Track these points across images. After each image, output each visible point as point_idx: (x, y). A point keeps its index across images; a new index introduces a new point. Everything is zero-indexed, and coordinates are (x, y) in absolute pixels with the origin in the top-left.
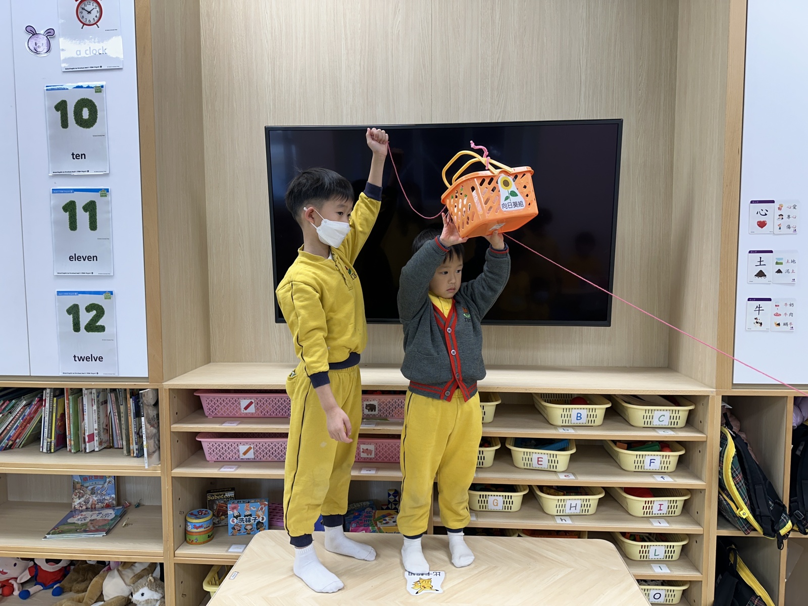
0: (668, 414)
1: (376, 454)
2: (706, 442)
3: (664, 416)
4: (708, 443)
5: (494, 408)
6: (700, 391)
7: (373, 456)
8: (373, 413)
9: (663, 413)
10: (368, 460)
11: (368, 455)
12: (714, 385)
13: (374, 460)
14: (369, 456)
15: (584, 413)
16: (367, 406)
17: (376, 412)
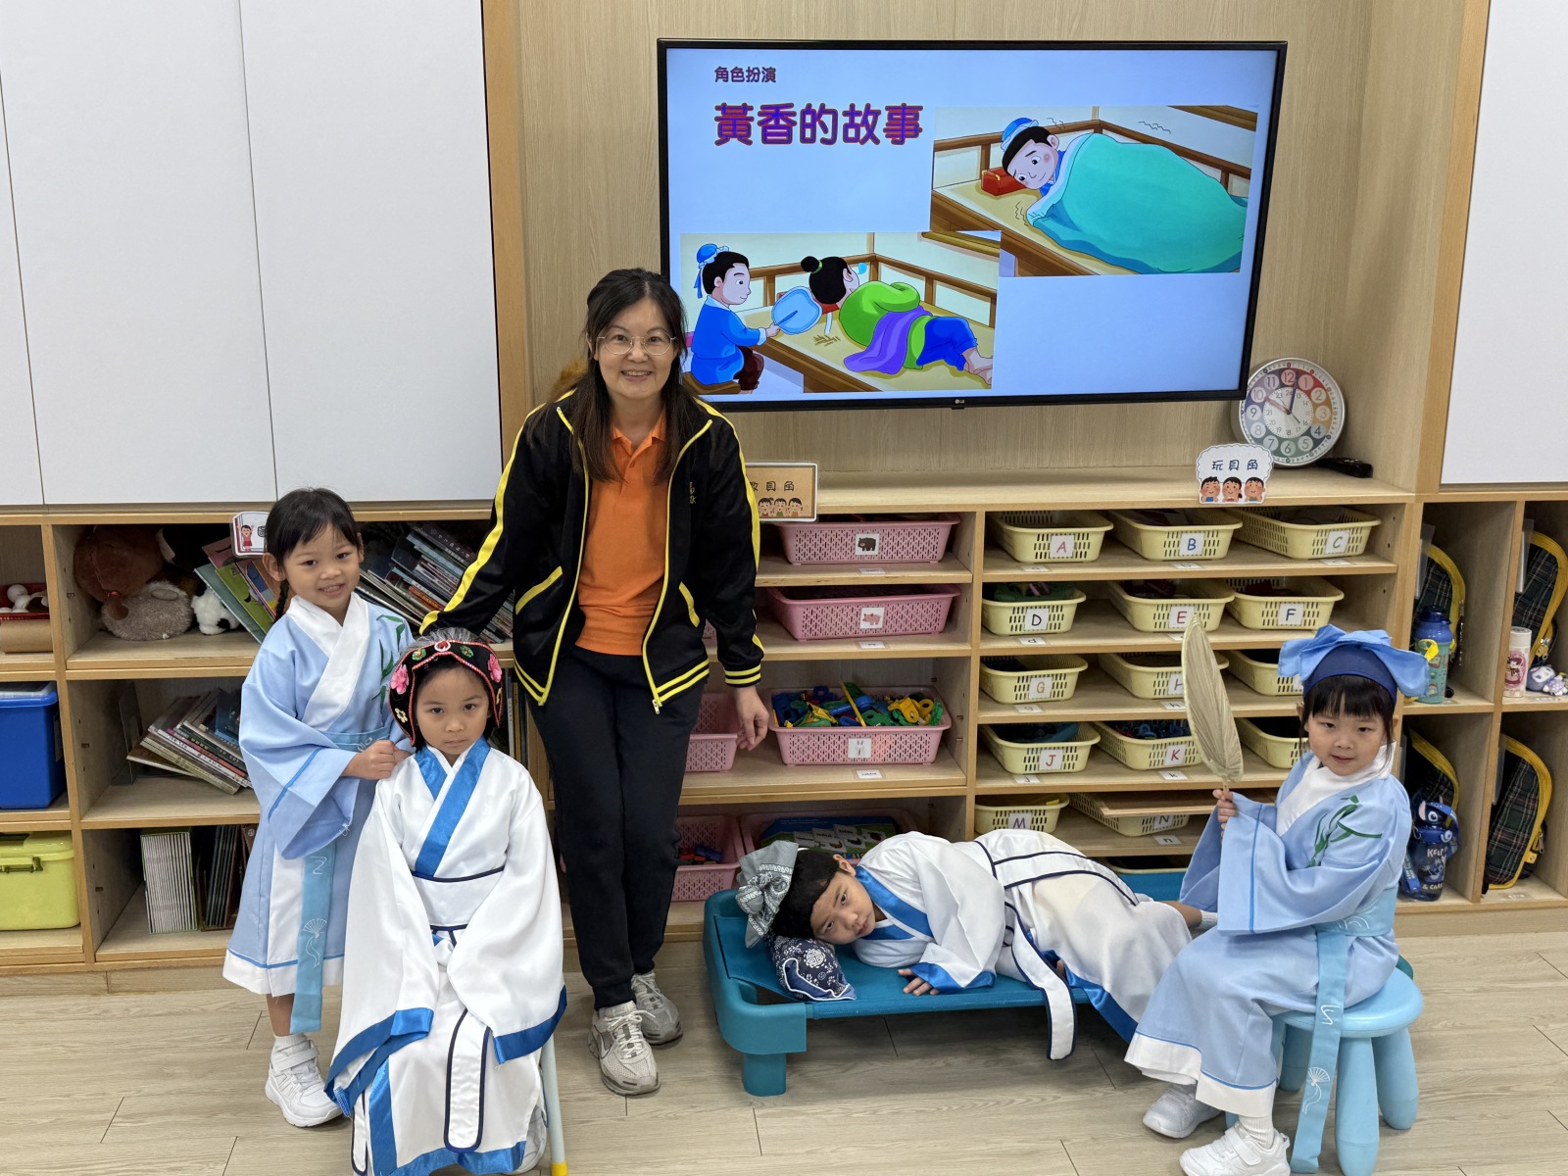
0: (1345, 535)
1: (886, 622)
2: (1395, 574)
3: (1341, 538)
4: (1399, 576)
5: (1101, 537)
6: (1393, 497)
7: (880, 625)
8: (871, 553)
9: (1339, 534)
10: (871, 633)
11: (872, 624)
12: (1414, 487)
13: (881, 633)
14: (874, 626)
15: (1200, 538)
16: (861, 541)
17: (876, 552)
